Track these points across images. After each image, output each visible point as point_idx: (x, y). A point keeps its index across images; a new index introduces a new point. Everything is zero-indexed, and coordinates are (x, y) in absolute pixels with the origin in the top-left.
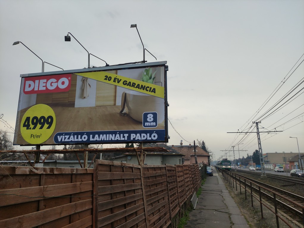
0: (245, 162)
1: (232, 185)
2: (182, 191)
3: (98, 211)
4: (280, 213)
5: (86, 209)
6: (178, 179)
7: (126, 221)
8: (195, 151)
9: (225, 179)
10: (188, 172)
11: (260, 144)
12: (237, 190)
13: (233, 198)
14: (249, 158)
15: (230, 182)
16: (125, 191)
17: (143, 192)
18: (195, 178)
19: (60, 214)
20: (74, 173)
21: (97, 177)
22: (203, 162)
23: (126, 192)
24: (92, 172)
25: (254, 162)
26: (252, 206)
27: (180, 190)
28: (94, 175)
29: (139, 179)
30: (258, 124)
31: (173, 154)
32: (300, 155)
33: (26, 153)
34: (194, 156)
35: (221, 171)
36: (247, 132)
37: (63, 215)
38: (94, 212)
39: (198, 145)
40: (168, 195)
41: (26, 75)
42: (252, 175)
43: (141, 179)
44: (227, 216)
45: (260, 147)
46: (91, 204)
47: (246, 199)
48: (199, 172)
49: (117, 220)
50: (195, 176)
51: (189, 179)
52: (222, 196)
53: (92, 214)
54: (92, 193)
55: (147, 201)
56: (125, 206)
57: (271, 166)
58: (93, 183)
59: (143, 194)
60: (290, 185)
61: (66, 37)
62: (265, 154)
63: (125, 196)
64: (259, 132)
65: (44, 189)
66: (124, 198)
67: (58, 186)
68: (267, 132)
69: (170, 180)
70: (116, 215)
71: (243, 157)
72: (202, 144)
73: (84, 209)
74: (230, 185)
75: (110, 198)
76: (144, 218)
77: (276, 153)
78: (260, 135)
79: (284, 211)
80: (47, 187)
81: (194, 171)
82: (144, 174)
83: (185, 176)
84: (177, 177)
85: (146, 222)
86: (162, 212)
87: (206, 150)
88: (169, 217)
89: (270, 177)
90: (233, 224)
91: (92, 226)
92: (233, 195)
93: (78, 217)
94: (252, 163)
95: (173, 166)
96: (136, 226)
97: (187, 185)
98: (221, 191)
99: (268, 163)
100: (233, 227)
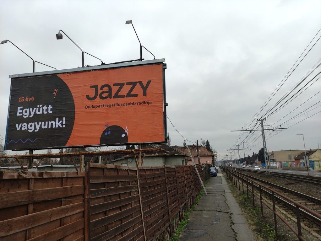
0: (250, 161)
1: (236, 184)
2: (183, 193)
3: (91, 214)
4: (280, 211)
5: (77, 212)
6: (178, 180)
7: (121, 223)
8: (198, 151)
9: (229, 179)
10: (189, 172)
11: (264, 142)
12: (239, 190)
13: (236, 197)
14: (254, 156)
15: (234, 182)
17: (140, 194)
19: (51, 217)
20: (64, 177)
21: (89, 180)
22: (207, 162)
23: (121, 195)
24: (84, 176)
25: (259, 161)
26: (254, 205)
27: (180, 191)
28: (86, 179)
29: (135, 181)
30: (262, 122)
31: (176, 155)
32: (306, 152)
33: (18, 158)
34: (197, 156)
35: (225, 170)
36: (252, 130)
37: (53, 219)
38: (86, 215)
39: (202, 144)
40: (167, 197)
41: (15, 76)
42: (257, 174)
43: (137, 181)
44: (228, 216)
45: (265, 145)
46: (83, 207)
47: (248, 198)
48: (202, 173)
51: (190, 180)
52: (225, 196)
53: (84, 217)
54: (84, 197)
55: (144, 203)
56: (120, 208)
57: (277, 164)
58: (85, 186)
59: (140, 196)
60: (294, 183)
61: (57, 35)
62: (270, 153)
63: (120, 198)
64: (264, 130)
65: (33, 193)
66: (119, 200)
68: (272, 129)
69: (170, 181)
71: (249, 156)
72: (207, 144)
73: (75, 213)
74: (234, 185)
75: (103, 201)
76: (140, 220)
77: (282, 151)
78: (265, 132)
79: (285, 209)
80: (36, 191)
82: (140, 176)
83: (186, 177)
84: (177, 178)
85: (142, 224)
86: (161, 213)
87: (210, 150)
88: (168, 218)
89: (275, 176)
90: (233, 223)
91: (84, 229)
92: (235, 195)
93: (70, 220)
94: (257, 161)
95: (173, 167)
96: (132, 228)
97: (188, 186)
98: (223, 191)
99: (274, 162)
100: (233, 226)
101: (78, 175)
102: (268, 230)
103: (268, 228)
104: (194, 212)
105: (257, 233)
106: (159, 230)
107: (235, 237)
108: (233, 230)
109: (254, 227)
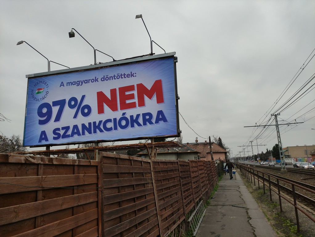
0: (264, 157)
1: (250, 180)
2: (197, 187)
3: (104, 204)
4: (301, 206)
5: (90, 202)
6: (192, 174)
7: (136, 216)
8: (210, 147)
9: (243, 175)
10: (202, 167)
11: (279, 137)
12: (255, 185)
13: (251, 193)
14: (268, 152)
15: (248, 178)
16: (133, 185)
17: (154, 186)
18: (211, 174)
19: (62, 206)
20: (76, 164)
21: (102, 169)
22: (220, 158)
23: (135, 186)
24: (97, 165)
25: (274, 157)
26: (271, 200)
27: (194, 186)
28: (99, 168)
29: (149, 173)
30: (276, 117)
31: (188, 151)
34: (210, 153)
35: (239, 167)
36: (265, 126)
37: (64, 207)
38: (100, 205)
39: (214, 141)
40: (181, 190)
42: (271, 170)
43: (151, 173)
44: (244, 210)
45: (279, 141)
46: (96, 196)
47: (265, 193)
48: (215, 168)
49: (126, 214)
50: (211, 172)
51: (204, 175)
52: (240, 192)
53: (97, 207)
54: (97, 186)
55: (158, 196)
56: (134, 200)
57: (292, 160)
58: (98, 175)
59: (154, 188)
60: (312, 178)
61: (69, 33)
62: (284, 149)
63: (134, 190)
64: (278, 125)
65: (42, 179)
66: (133, 192)
67: (58, 177)
68: (287, 124)
69: (184, 175)
70: (124, 209)
71: (262, 152)
72: (219, 141)
73: (88, 202)
74: (249, 181)
75: (117, 192)
76: (155, 212)
77: (297, 146)
78: (279, 127)
79: (305, 204)
80: (45, 177)
81: (210, 167)
82: (154, 168)
83: (200, 172)
84: (191, 173)
85: (157, 217)
86: (175, 207)
87: (223, 146)
88: (183, 212)
89: (290, 172)
90: (250, 218)
91: (98, 219)
92: (251, 190)
93: (82, 209)
94: (271, 157)
95: (187, 161)
96: (147, 221)
97: (202, 181)
98: (238, 187)
99: (289, 158)
100: (250, 221)
101: (91, 163)
102: (288, 224)
103: (288, 223)
104: (209, 207)
105: (276, 228)
106: (174, 224)
107: (253, 232)
108: (251, 225)
109: (273, 222)
